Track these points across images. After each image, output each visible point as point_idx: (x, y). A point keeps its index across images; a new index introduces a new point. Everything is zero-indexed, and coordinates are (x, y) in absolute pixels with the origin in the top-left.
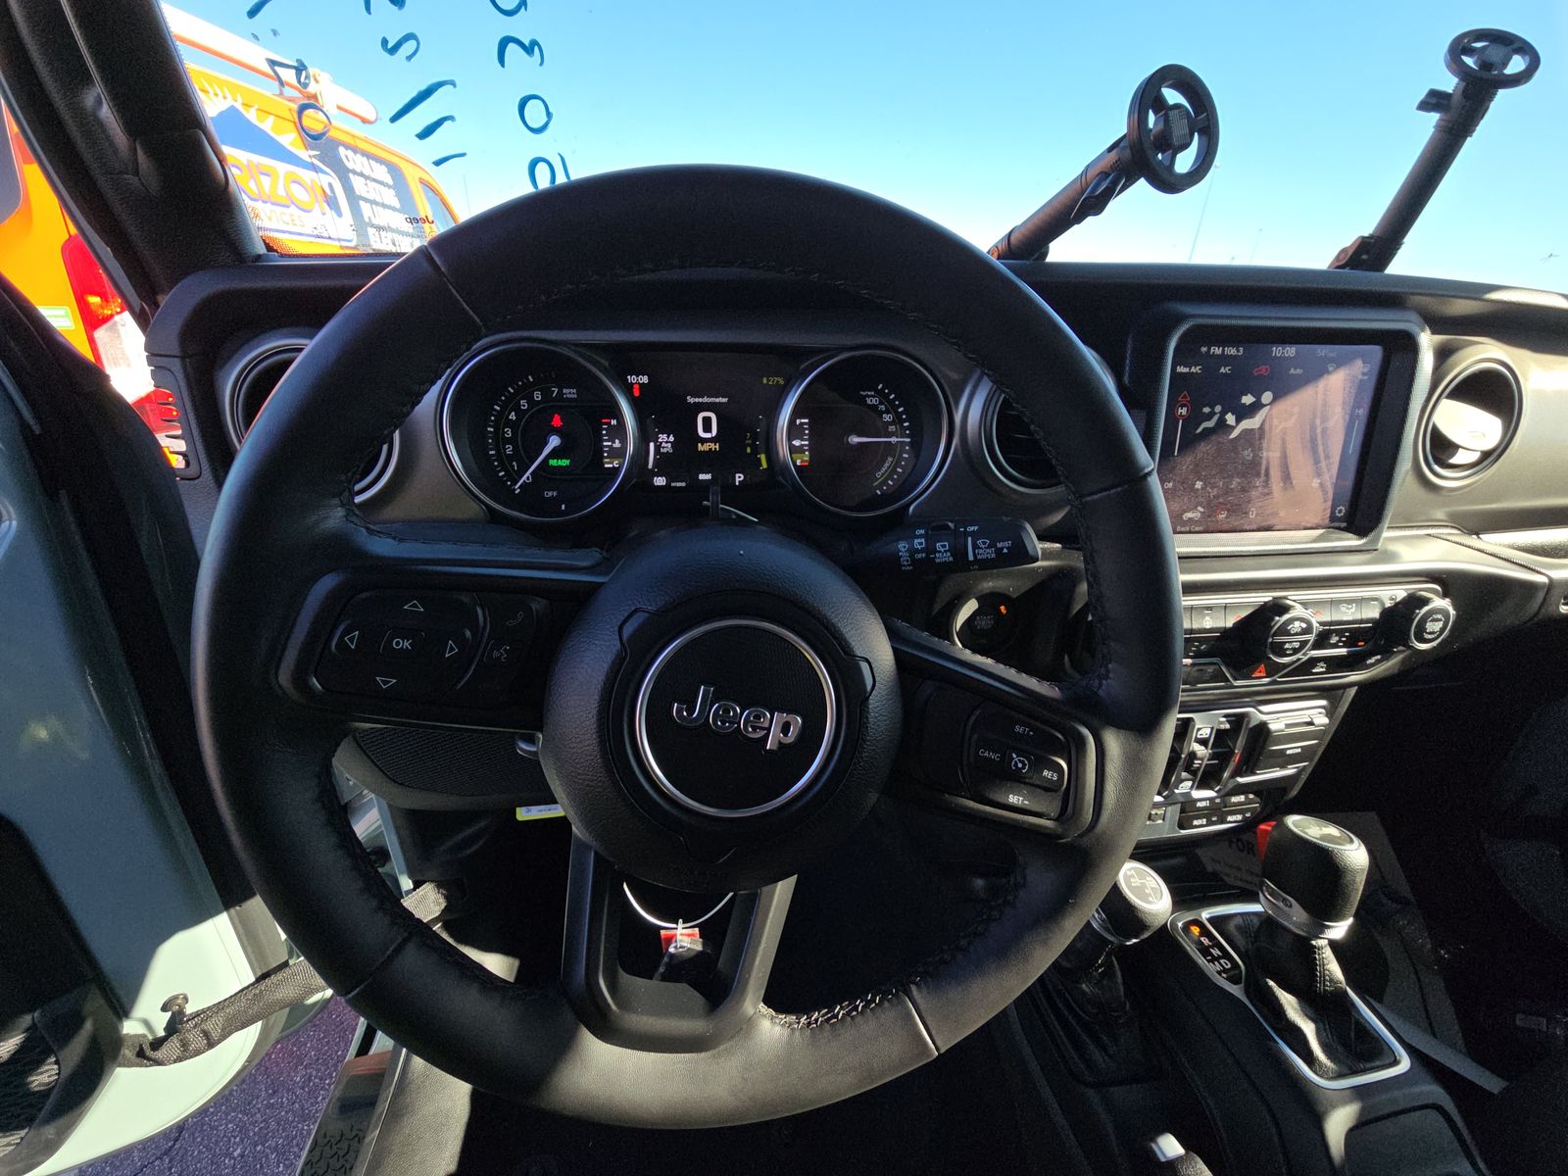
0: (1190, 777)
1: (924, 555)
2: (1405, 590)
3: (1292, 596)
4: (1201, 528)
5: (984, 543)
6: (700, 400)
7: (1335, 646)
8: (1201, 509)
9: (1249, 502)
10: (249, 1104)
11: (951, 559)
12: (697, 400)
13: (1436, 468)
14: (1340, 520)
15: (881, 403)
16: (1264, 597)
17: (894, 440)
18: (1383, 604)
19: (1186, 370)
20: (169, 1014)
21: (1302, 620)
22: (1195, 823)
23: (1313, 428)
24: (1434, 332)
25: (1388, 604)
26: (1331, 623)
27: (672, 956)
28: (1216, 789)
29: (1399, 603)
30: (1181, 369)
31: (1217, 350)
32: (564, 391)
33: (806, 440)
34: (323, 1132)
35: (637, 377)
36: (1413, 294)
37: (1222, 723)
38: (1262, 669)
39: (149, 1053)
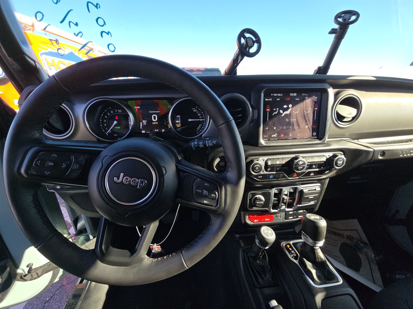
0: (284, 204)
1: (197, 146)
2: (332, 153)
3: (301, 155)
4: (277, 139)
5: (210, 142)
6: (153, 112)
7: (315, 168)
8: (277, 134)
9: (289, 132)
10: (61, 300)
11: (203, 146)
13: (339, 122)
14: (315, 136)
15: (197, 111)
16: (293, 156)
17: (201, 120)
18: (326, 157)
19: (268, 100)
20: (28, 268)
21: (302, 161)
22: (290, 218)
23: (304, 113)
24: (334, 88)
25: (328, 157)
26: (312, 162)
27: (153, 253)
28: (293, 208)
29: (331, 157)
30: (266, 100)
31: (276, 95)
32: (118, 111)
33: (179, 121)
34: (68, 303)
35: (137, 107)
36: (328, 79)
37: (291, 190)
38: (295, 175)
39: (23, 277)
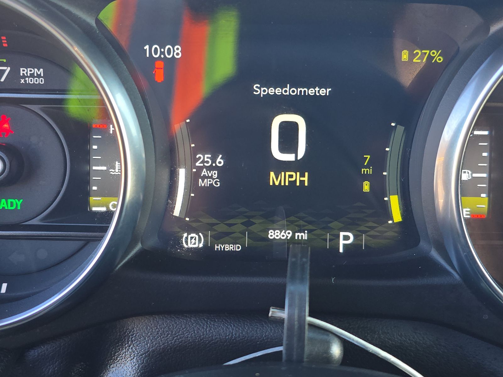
6: (278, 91)
12: (271, 91)
32: (23, 71)
35: (162, 46)
